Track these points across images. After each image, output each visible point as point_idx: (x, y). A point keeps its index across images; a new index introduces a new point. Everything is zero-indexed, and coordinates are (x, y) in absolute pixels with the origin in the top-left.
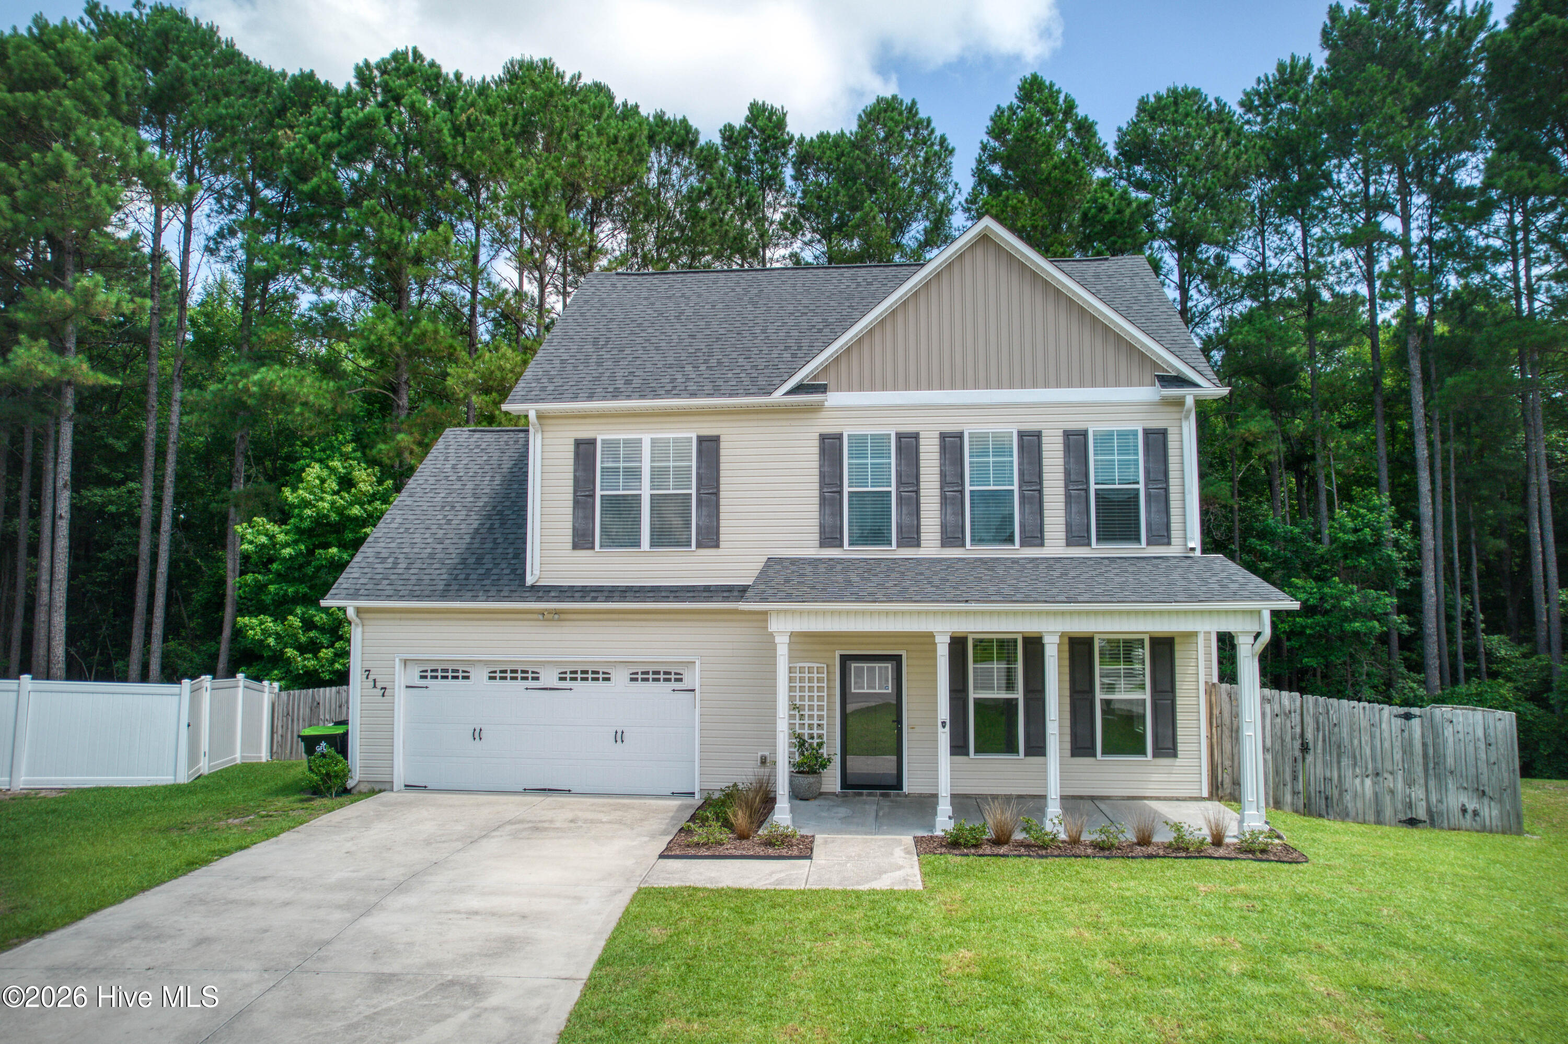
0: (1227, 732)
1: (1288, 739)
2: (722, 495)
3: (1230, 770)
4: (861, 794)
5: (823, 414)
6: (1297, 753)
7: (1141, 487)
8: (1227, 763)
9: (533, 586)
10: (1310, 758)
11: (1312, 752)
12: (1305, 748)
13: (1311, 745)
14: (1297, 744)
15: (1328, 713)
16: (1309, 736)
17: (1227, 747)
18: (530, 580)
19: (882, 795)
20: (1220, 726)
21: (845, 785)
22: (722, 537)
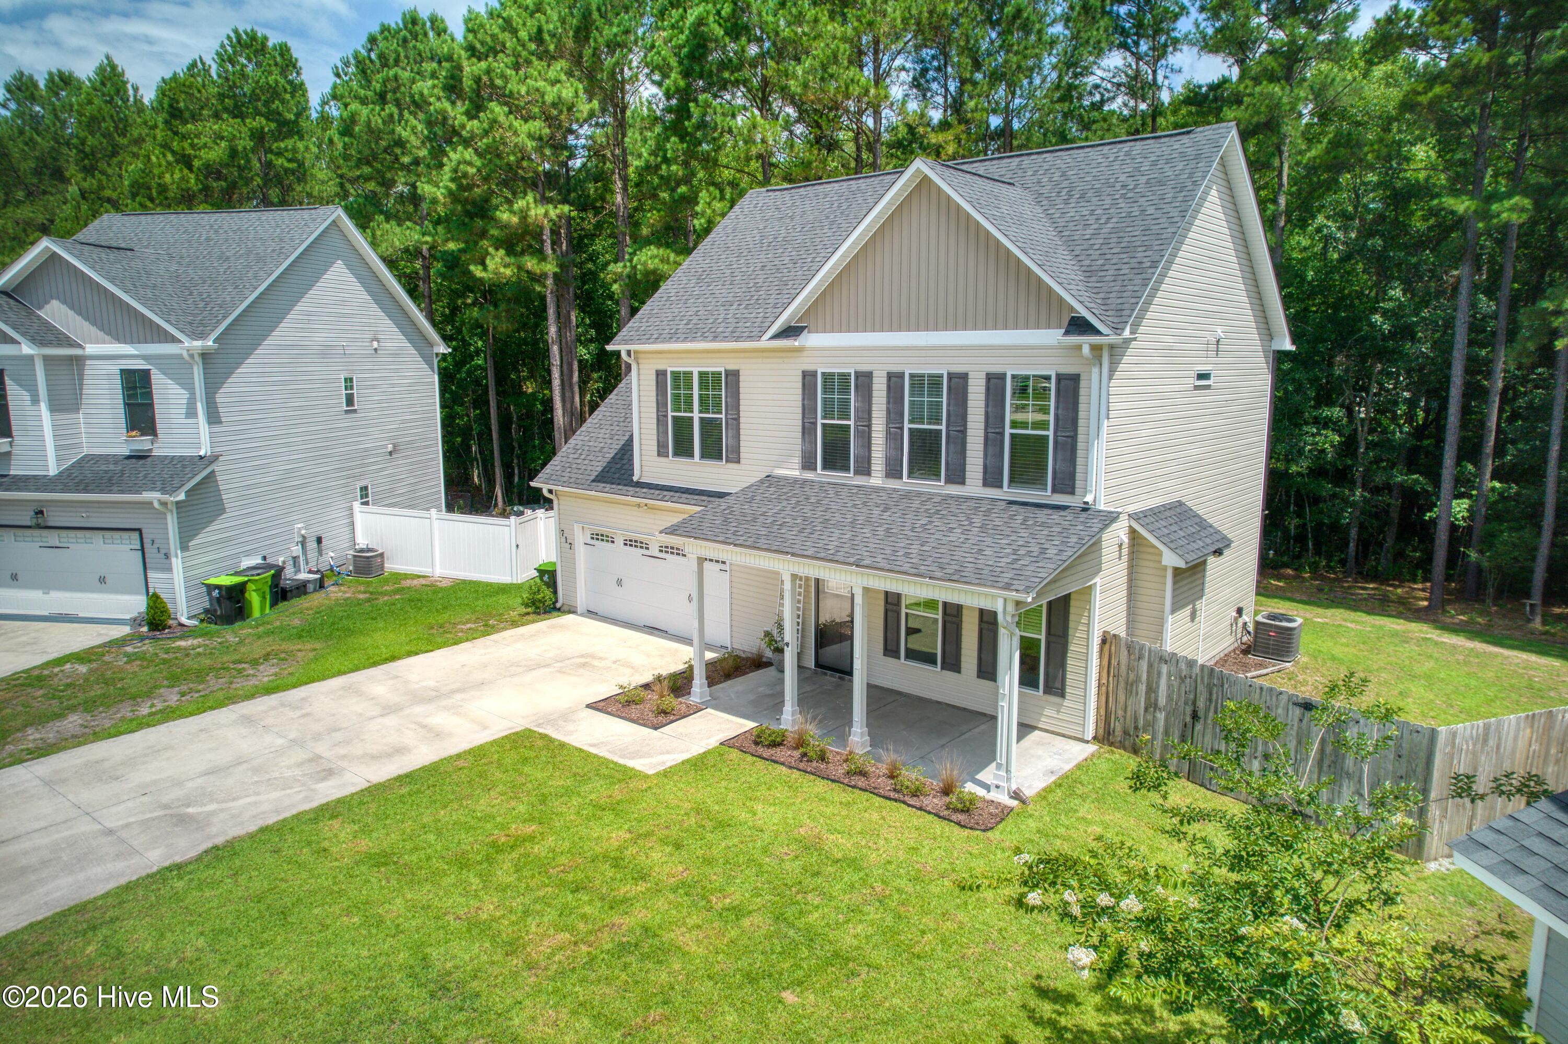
0: (1122, 684)
1: (1181, 703)
2: (742, 420)
3: (1122, 719)
4: (826, 674)
5: (806, 353)
6: (1188, 719)
7: (1050, 433)
8: (1120, 713)
9: (638, 482)
10: (1199, 727)
11: (1202, 721)
12: (1195, 716)
13: (1201, 713)
14: (1189, 710)
15: (1222, 686)
16: (1201, 704)
17: (1121, 697)
18: (635, 479)
19: (840, 678)
20: (1117, 676)
21: (818, 665)
22: (742, 455)
